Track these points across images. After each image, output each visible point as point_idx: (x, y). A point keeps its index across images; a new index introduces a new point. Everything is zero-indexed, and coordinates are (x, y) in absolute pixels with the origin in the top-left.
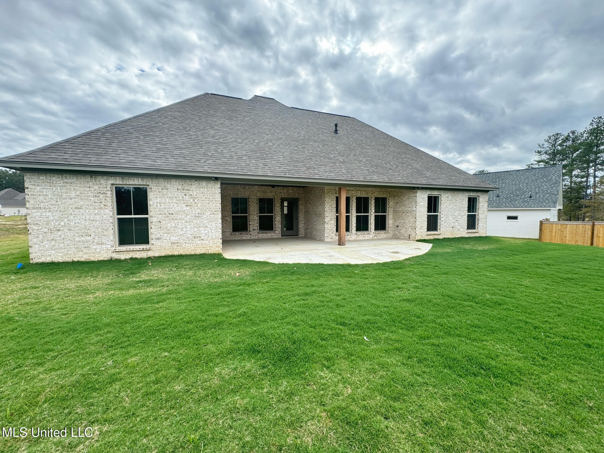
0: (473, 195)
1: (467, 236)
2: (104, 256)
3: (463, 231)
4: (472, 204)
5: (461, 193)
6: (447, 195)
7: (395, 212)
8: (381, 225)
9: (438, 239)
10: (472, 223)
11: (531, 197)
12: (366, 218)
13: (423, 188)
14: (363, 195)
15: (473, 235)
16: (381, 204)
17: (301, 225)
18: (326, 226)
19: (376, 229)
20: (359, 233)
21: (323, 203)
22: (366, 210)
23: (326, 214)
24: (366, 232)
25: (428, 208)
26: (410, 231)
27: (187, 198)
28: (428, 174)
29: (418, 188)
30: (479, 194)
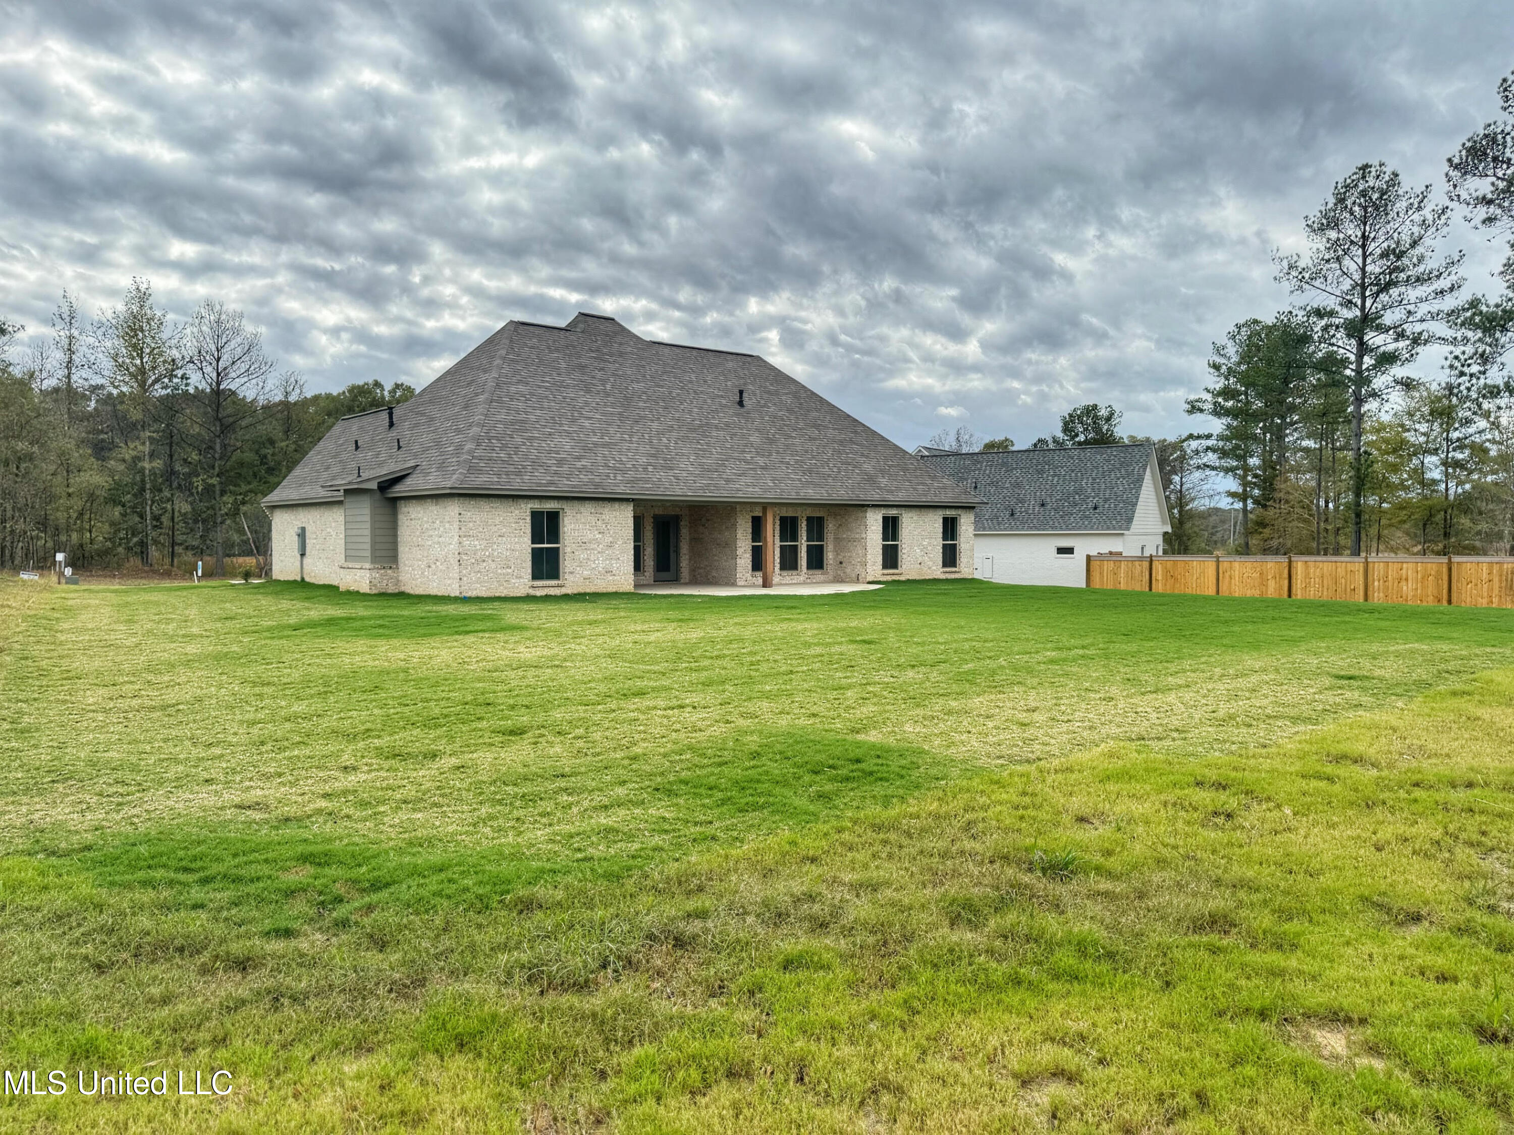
0: (949, 513)
1: (943, 577)
2: (522, 592)
3: (934, 569)
4: (950, 528)
5: (931, 510)
6: (910, 515)
7: (837, 540)
8: (816, 561)
9: (899, 582)
10: (950, 557)
11: (1095, 508)
12: (795, 550)
13: (873, 506)
14: (790, 513)
15: (953, 576)
16: (817, 527)
17: (684, 563)
18: (739, 561)
19: (809, 567)
20: (785, 573)
21: (734, 526)
22: (795, 538)
23: (739, 543)
24: (794, 572)
25: (883, 533)
26: (859, 569)
27: (599, 523)
28: (883, 481)
29: (868, 506)
30: (959, 512)
